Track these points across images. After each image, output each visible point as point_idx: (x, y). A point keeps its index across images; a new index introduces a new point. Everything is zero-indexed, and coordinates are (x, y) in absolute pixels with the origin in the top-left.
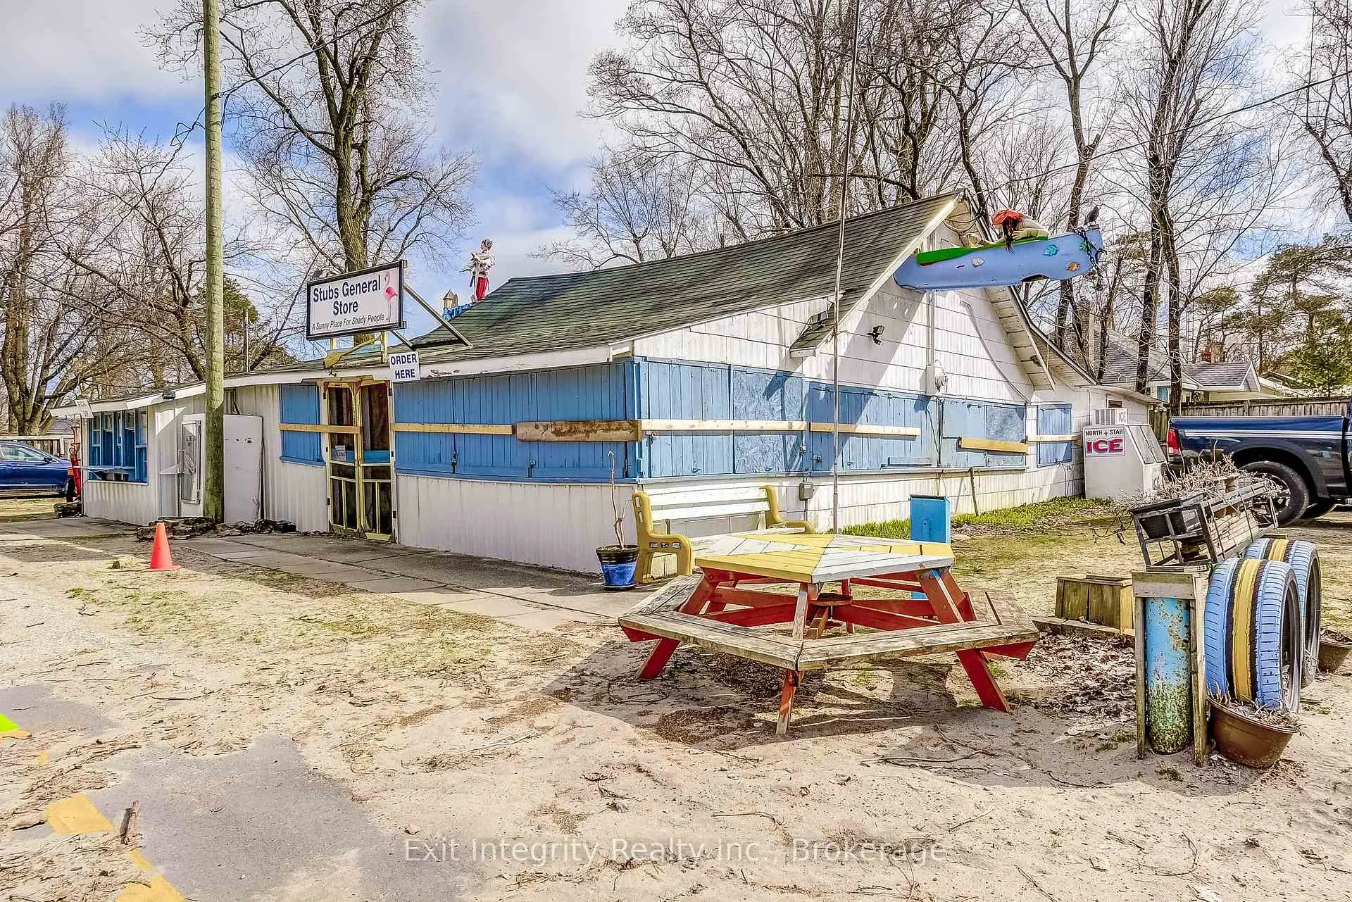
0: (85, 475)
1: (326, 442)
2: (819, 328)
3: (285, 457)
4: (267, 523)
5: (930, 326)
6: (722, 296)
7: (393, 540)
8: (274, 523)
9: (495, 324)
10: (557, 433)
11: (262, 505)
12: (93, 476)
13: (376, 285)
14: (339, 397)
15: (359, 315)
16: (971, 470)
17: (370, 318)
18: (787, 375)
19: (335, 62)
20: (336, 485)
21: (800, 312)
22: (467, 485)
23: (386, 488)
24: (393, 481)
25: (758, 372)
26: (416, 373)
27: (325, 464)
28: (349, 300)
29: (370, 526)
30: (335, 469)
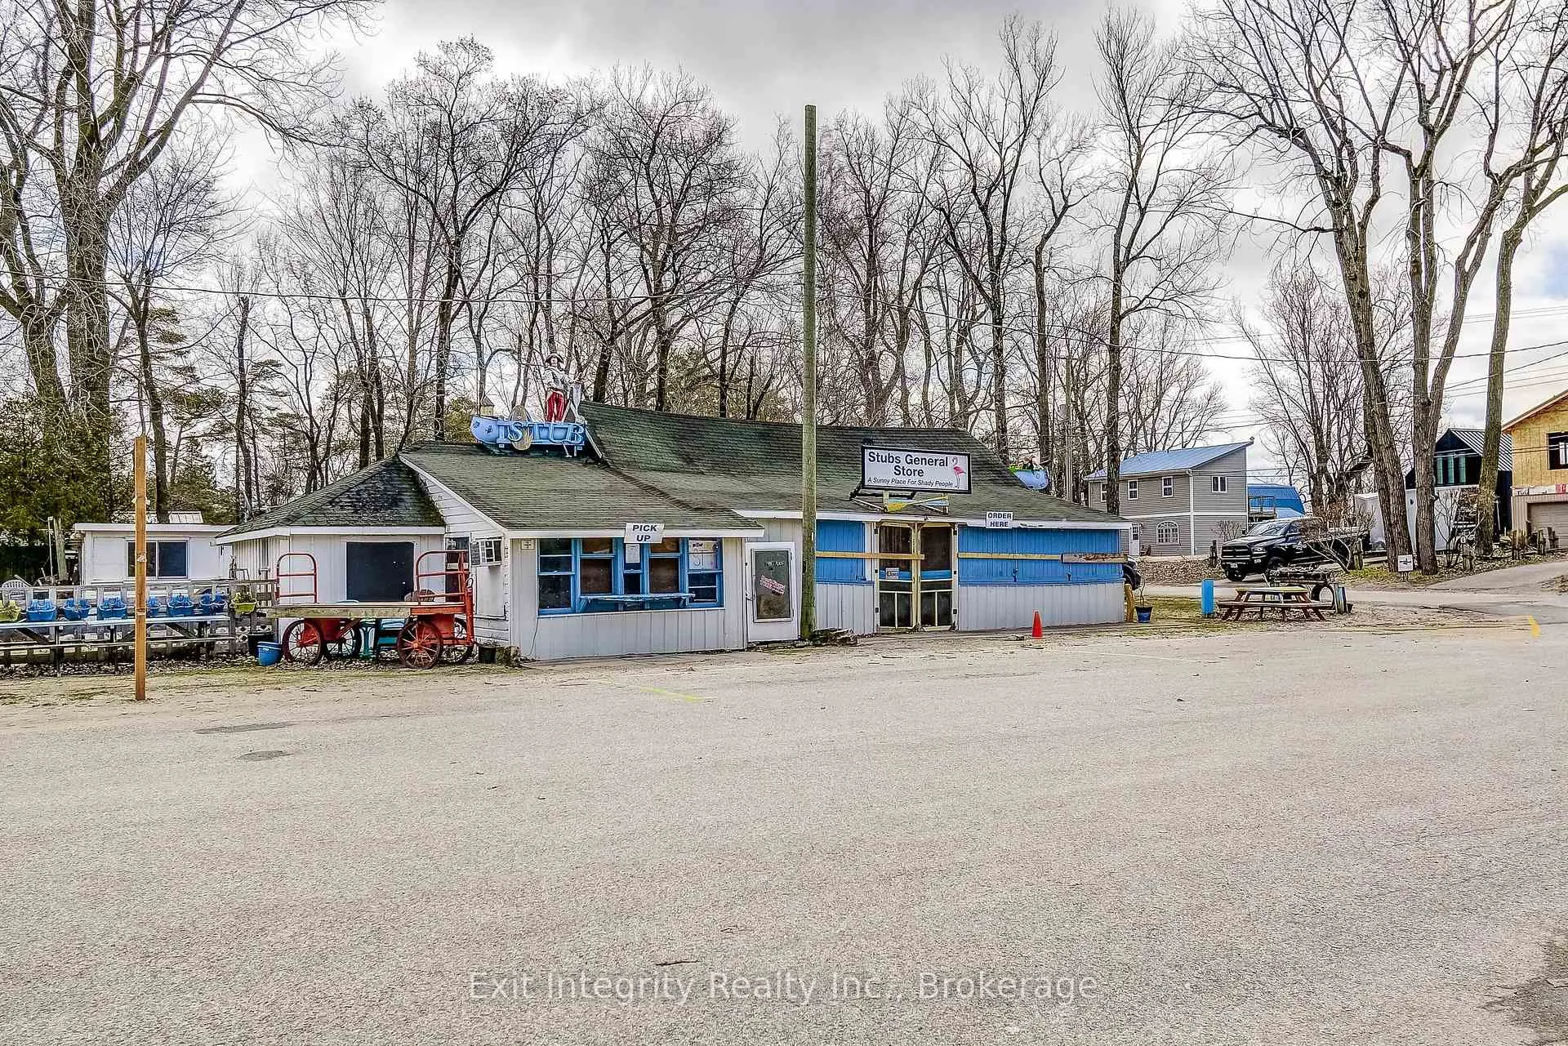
1: (872, 566)
3: (816, 579)
7: (952, 628)
10: (1087, 559)
13: (944, 464)
14: (891, 535)
15: (925, 479)
20: (886, 600)
22: (1022, 589)
23: (948, 596)
24: (954, 590)
26: (1009, 524)
27: (871, 583)
28: (913, 467)
29: (927, 620)
30: (883, 585)
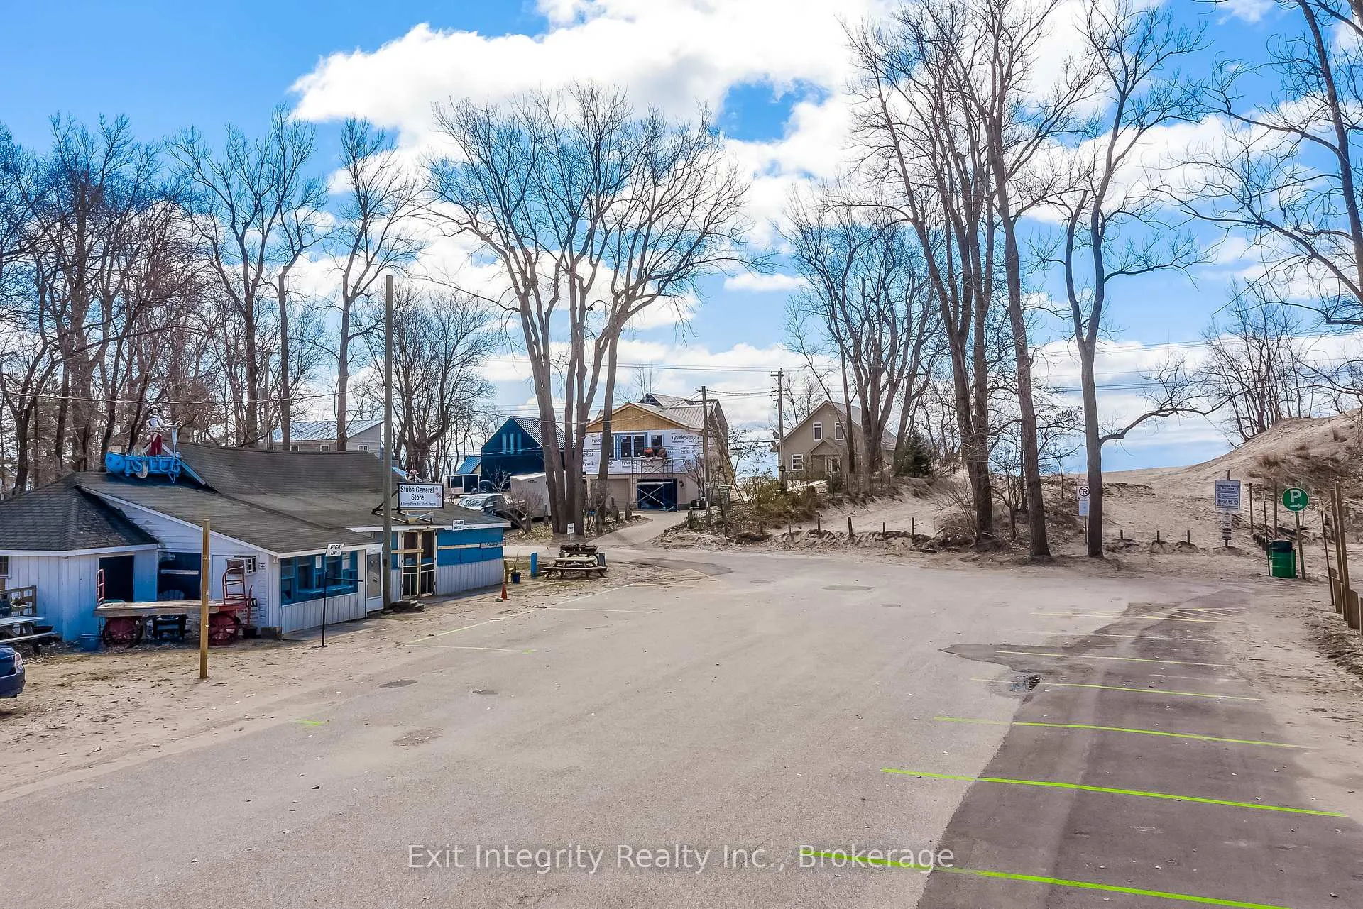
1: (401, 558)
7: (434, 594)
13: (432, 491)
14: (410, 538)
15: (424, 501)
17: (430, 504)
20: (406, 577)
23: (431, 574)
24: (435, 570)
26: (462, 528)
27: (400, 568)
28: (419, 494)
29: (423, 591)
30: (406, 570)
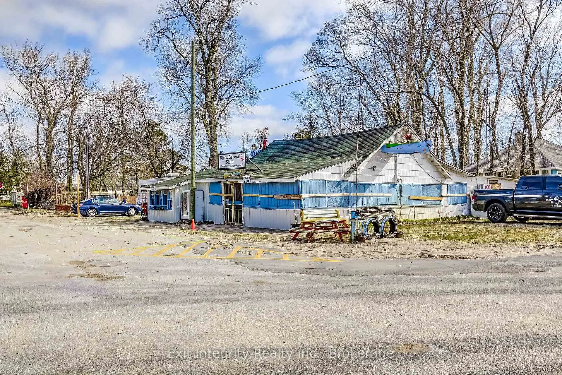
0: (148, 208)
1: (223, 198)
2: (353, 168)
3: (210, 203)
4: (206, 222)
5: (396, 163)
6: (335, 154)
7: (242, 225)
8: (208, 222)
9: (269, 159)
10: (284, 197)
11: (204, 216)
12: (151, 208)
13: (238, 157)
14: (227, 187)
15: (233, 164)
16: (414, 206)
17: (237, 165)
18: (343, 181)
19: (206, 40)
20: (226, 211)
21: (348, 164)
22: (262, 210)
23: (241, 211)
24: (243, 209)
25: (334, 181)
26: (250, 181)
27: (223, 205)
29: (236, 221)
30: (226, 206)
